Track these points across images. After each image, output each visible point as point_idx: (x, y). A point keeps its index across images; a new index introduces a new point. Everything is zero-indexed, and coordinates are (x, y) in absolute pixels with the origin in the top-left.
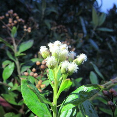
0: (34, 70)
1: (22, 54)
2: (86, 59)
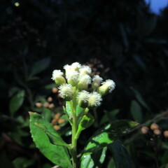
0: (50, 99)
1: (35, 78)
2: (113, 87)
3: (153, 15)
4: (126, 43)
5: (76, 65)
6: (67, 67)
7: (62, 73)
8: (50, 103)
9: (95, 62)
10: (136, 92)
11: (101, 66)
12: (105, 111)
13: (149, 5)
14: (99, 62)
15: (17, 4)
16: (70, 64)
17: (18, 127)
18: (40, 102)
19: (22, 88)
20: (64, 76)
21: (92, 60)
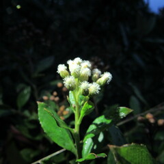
0: (55, 93)
1: (41, 75)
2: (110, 78)
3: (152, 15)
4: (126, 42)
5: (78, 60)
6: (70, 62)
7: (66, 67)
8: (56, 96)
9: (96, 60)
11: (102, 64)
12: (106, 106)
13: (148, 5)
14: (100, 60)
15: (18, 7)
16: (73, 59)
17: (26, 120)
18: (46, 95)
19: (28, 84)
20: (68, 70)
21: (93, 58)
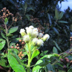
0: (18, 45)
1: (11, 35)
6: (27, 28)
7: (25, 31)
8: (18, 46)
10: (56, 43)
20: (26, 32)
